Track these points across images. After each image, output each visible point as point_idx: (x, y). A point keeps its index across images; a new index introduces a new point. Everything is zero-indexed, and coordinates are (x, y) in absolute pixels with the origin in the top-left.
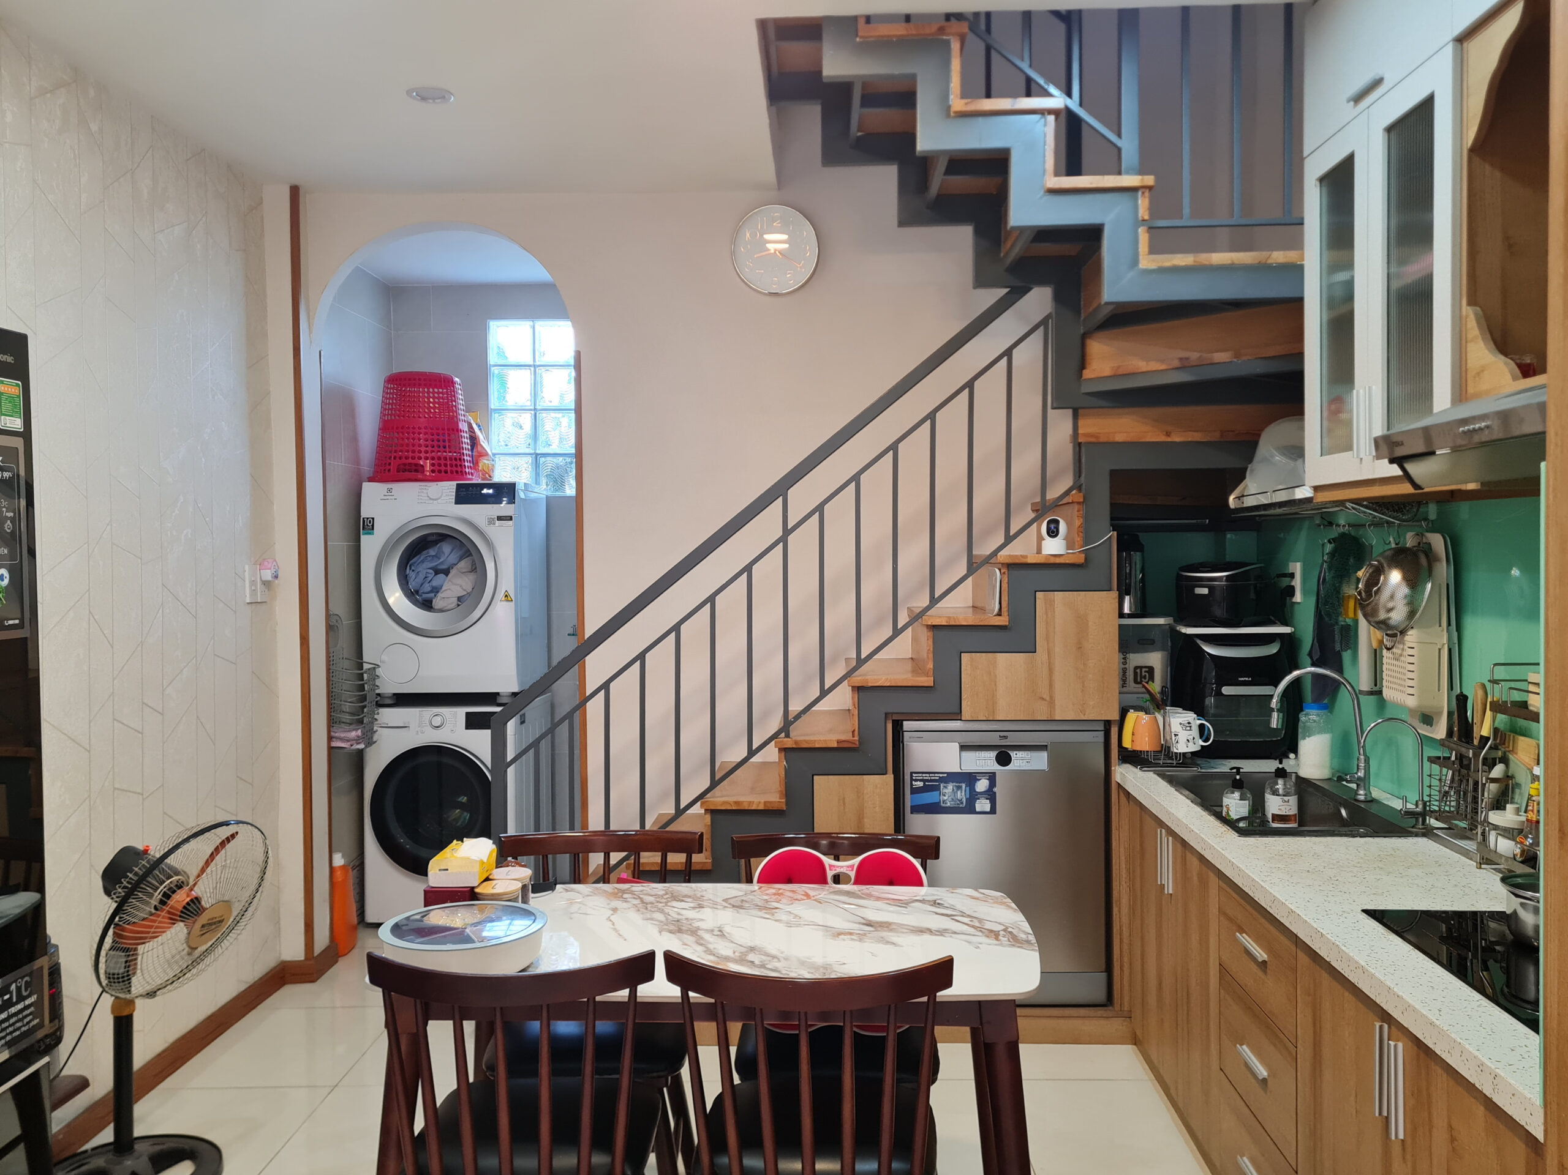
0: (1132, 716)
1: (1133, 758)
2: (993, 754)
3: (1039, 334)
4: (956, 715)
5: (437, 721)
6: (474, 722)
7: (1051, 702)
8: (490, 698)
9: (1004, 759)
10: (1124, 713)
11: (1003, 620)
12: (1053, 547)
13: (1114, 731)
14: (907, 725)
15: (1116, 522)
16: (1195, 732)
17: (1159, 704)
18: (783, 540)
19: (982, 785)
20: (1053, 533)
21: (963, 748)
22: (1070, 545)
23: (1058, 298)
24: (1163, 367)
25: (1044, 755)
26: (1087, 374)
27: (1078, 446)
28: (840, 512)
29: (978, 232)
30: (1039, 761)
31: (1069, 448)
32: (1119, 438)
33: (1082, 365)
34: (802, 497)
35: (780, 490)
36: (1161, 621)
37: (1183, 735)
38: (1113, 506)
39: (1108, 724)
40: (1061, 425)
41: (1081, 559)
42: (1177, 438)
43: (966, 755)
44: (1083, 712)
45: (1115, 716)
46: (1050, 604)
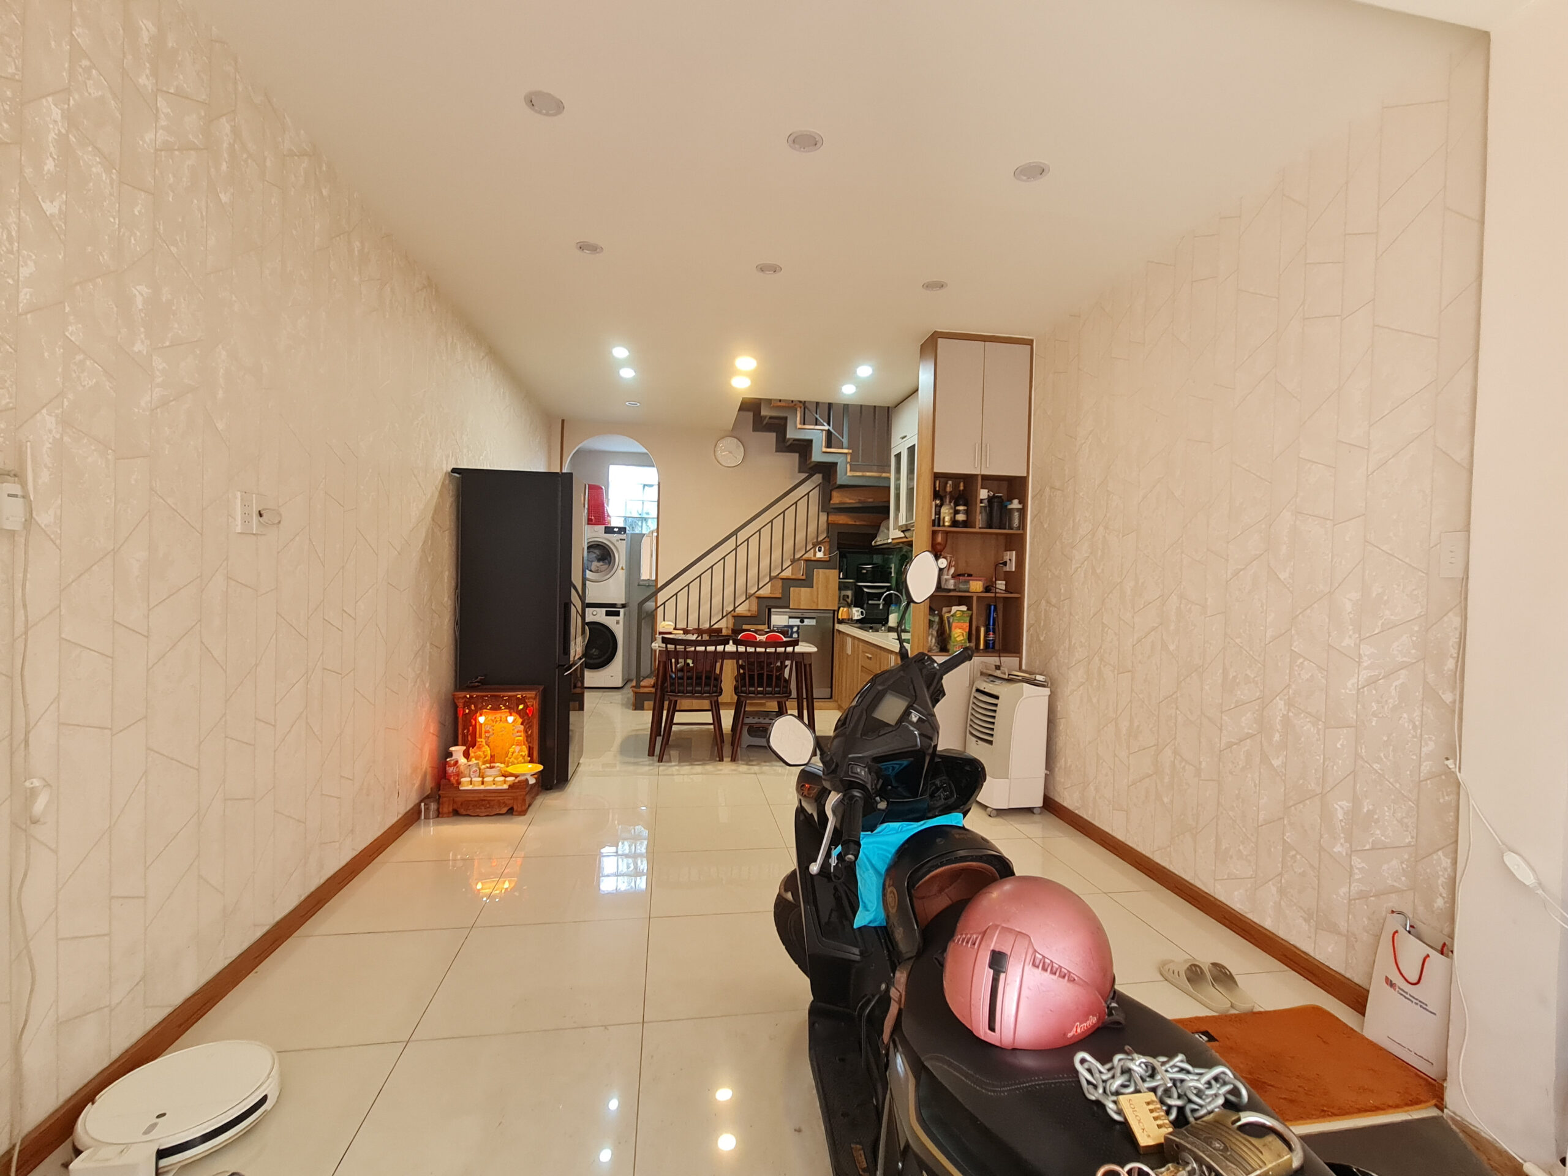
0: (841, 609)
1: (841, 622)
2: (799, 620)
3: (818, 488)
4: (788, 607)
5: (595, 613)
6: (608, 614)
7: (817, 605)
8: (614, 605)
9: (802, 621)
10: (839, 608)
11: (804, 577)
12: (820, 555)
13: (836, 613)
14: (773, 610)
15: (838, 548)
16: (860, 613)
17: (849, 606)
18: (736, 549)
19: (795, 629)
20: (820, 551)
21: (790, 618)
22: (825, 555)
23: (823, 478)
24: (853, 501)
25: (815, 621)
26: (831, 502)
27: (828, 524)
28: (754, 541)
29: (800, 456)
30: (813, 622)
31: (825, 525)
32: (841, 522)
33: (830, 500)
34: (742, 536)
35: (735, 533)
36: (851, 581)
37: (856, 614)
38: (838, 544)
39: (834, 611)
40: (823, 517)
41: (828, 559)
42: (857, 523)
43: (790, 620)
44: (827, 606)
45: (836, 608)
46: (818, 573)
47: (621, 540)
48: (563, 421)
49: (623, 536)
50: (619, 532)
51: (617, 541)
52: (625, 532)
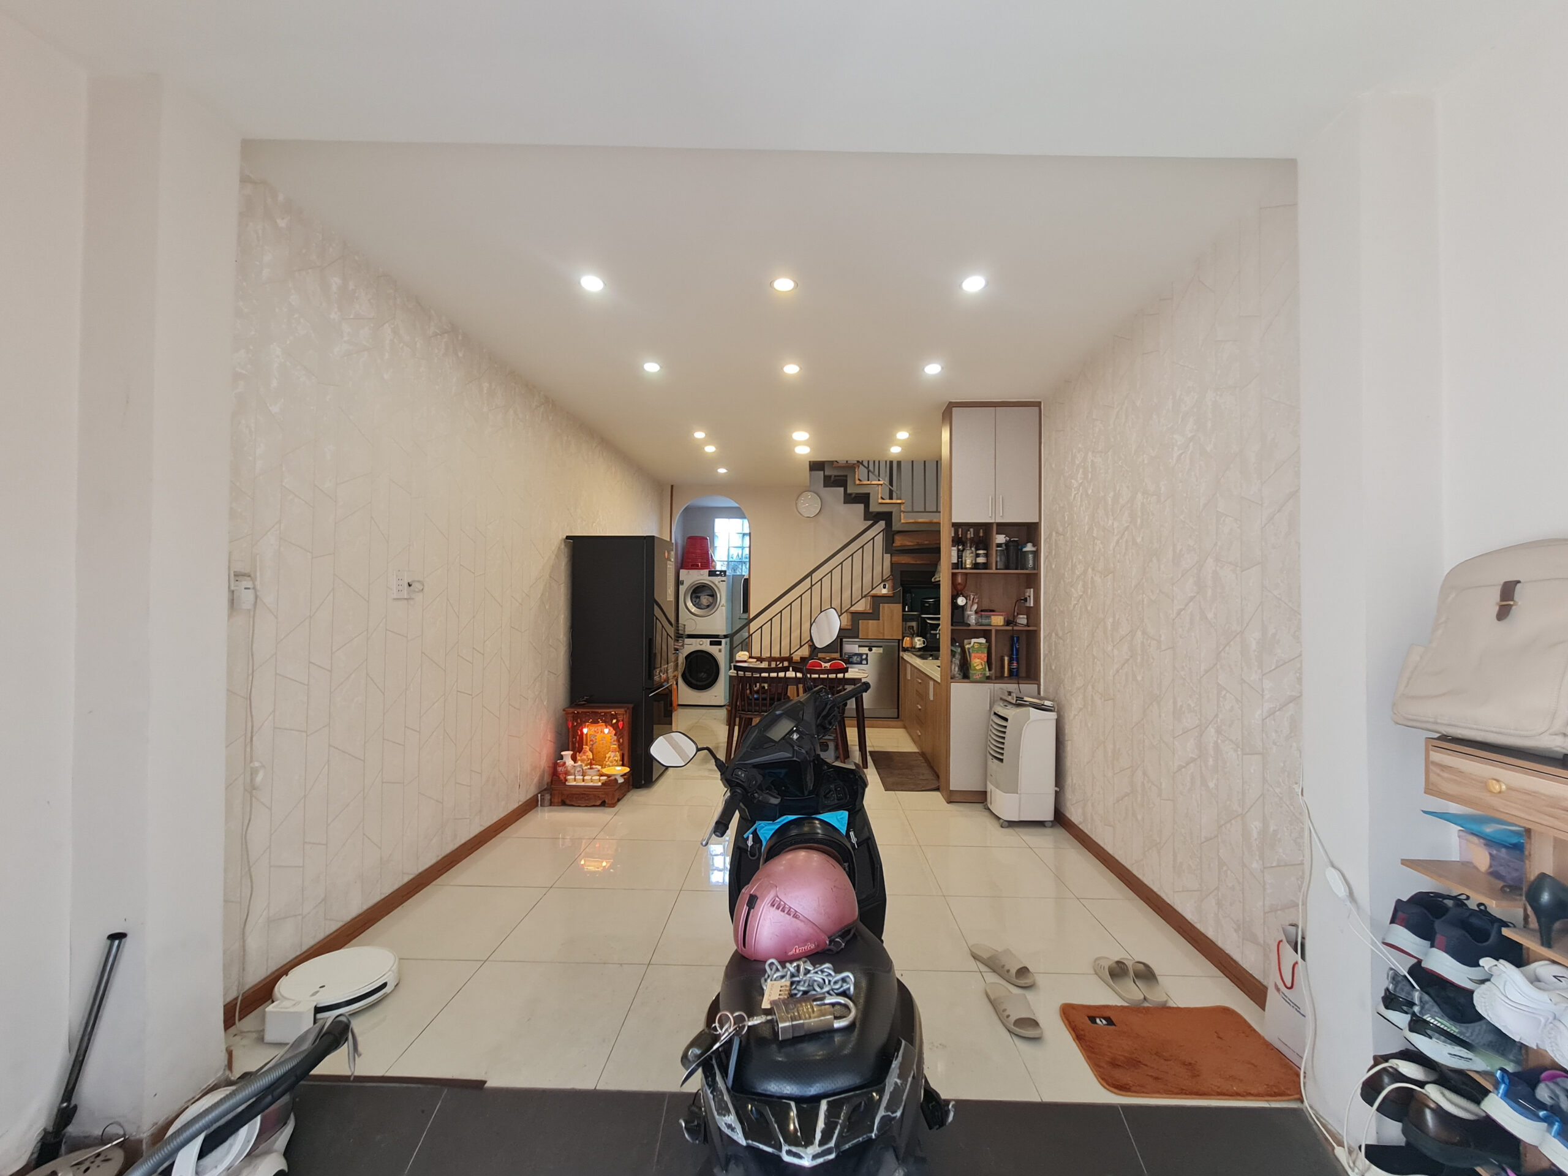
0: (905, 638)
1: (905, 650)
2: (867, 648)
3: (882, 533)
4: (857, 637)
5: (701, 643)
6: (712, 643)
7: (884, 635)
8: (717, 636)
9: (870, 650)
10: (903, 638)
11: (871, 611)
12: (884, 591)
13: (901, 642)
14: (844, 640)
15: (902, 585)
16: (922, 642)
17: (912, 636)
18: (811, 588)
19: (864, 657)
20: (884, 588)
21: (859, 646)
22: (888, 591)
23: (886, 524)
24: (912, 544)
25: (882, 649)
26: (894, 545)
27: (892, 564)
28: (826, 581)
29: (865, 506)
31: (889, 564)
32: (903, 562)
33: (893, 542)
34: (816, 576)
35: (810, 574)
36: (916, 613)
37: (918, 643)
38: (901, 581)
39: (899, 640)
40: (887, 557)
41: (892, 595)
42: (918, 562)
43: (860, 648)
44: (892, 636)
45: (901, 638)
46: (883, 607)
47: (722, 581)
48: (672, 486)
49: (724, 579)
50: (720, 575)
51: (719, 582)
52: (725, 575)
